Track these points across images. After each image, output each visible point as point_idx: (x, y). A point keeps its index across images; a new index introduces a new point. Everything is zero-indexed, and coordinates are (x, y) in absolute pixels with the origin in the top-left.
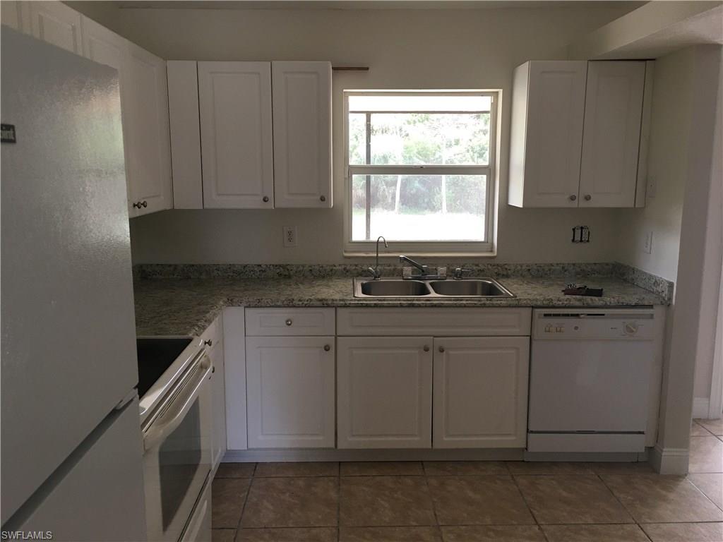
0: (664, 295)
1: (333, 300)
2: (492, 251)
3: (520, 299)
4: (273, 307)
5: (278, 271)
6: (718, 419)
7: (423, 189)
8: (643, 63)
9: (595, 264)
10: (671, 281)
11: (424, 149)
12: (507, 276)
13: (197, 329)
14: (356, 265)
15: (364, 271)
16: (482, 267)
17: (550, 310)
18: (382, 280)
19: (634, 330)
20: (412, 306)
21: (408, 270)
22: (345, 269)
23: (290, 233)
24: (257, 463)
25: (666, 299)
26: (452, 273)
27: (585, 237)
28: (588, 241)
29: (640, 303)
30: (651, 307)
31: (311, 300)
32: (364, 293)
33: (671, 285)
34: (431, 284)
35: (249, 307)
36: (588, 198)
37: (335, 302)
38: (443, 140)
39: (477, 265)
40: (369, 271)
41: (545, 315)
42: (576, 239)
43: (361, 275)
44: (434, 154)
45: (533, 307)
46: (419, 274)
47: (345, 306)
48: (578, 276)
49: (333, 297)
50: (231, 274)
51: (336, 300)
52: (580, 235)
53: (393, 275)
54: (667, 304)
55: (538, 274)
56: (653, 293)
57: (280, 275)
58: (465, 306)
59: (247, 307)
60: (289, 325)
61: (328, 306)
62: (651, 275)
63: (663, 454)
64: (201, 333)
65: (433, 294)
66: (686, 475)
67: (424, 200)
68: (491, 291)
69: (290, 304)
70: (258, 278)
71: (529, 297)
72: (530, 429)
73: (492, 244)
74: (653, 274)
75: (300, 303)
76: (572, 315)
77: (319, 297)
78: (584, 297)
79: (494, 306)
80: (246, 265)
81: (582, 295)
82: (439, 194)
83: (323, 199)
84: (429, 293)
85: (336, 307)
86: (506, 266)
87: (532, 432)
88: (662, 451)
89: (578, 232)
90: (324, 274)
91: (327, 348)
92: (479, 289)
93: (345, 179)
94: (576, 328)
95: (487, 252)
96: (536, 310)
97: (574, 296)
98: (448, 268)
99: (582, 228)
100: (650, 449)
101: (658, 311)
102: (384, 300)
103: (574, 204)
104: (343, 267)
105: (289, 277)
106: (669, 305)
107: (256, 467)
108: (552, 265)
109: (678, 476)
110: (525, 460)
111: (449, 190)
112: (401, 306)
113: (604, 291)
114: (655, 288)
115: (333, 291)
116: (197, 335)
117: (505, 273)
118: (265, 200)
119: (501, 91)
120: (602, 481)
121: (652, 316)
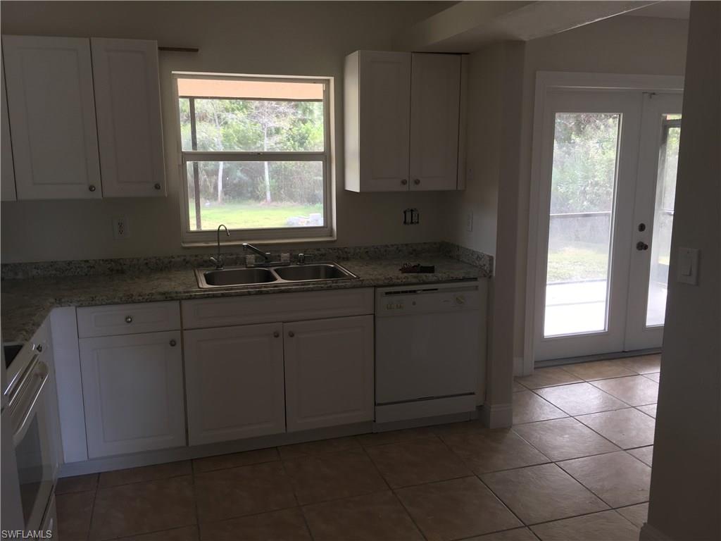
0: (486, 268)
1: (176, 293)
2: (331, 235)
3: (363, 280)
4: (110, 304)
5: (109, 266)
6: (531, 375)
7: (245, 178)
8: (459, 57)
9: (425, 243)
10: (491, 255)
11: (244, 137)
12: (347, 259)
13: (25, 333)
14: (196, 256)
15: (206, 262)
16: (323, 251)
17: (390, 288)
18: (224, 269)
19: (462, 301)
20: (261, 293)
21: (251, 258)
22: (184, 260)
23: (120, 225)
24: (99, 473)
25: (488, 272)
26: (295, 258)
27: (415, 219)
28: (418, 222)
29: (467, 276)
30: (475, 279)
31: (152, 294)
32: (208, 283)
33: (491, 258)
34: (275, 270)
35: (81, 306)
36: (417, 182)
37: (179, 295)
38: (263, 129)
39: (319, 250)
40: (211, 261)
41: (387, 293)
42: (407, 221)
43: (202, 266)
44: (255, 143)
45: (375, 286)
46: (262, 261)
47: (190, 298)
48: (412, 256)
49: (176, 290)
50: (54, 272)
51: (180, 293)
52: (411, 217)
53: (236, 264)
54: (488, 276)
55: (374, 255)
56: (477, 267)
57: (112, 270)
58: (312, 290)
59: (79, 306)
60: (129, 322)
61: (172, 299)
62: (474, 251)
63: (492, 410)
64: (30, 338)
65: (280, 281)
66: (511, 427)
67: (247, 190)
68: (334, 273)
69: (129, 300)
70: (86, 275)
71: (371, 277)
72: (377, 402)
73: (332, 229)
74: (475, 250)
75: (140, 298)
76: (410, 292)
77: (161, 290)
78: (420, 274)
79: (339, 288)
80: (71, 262)
81: (418, 272)
82: (262, 183)
83: (157, 187)
84: (276, 279)
85: (180, 300)
86: (346, 250)
87: (379, 405)
88: (490, 408)
89: (409, 215)
90: (163, 266)
91: (173, 343)
92: (322, 273)
93: (179, 165)
94: (414, 303)
95: (327, 236)
96: (378, 289)
97: (411, 274)
98: (291, 254)
99: (412, 211)
100: (480, 408)
101: (481, 283)
102: (231, 289)
103: (405, 188)
104: (183, 258)
105: (122, 272)
106: (490, 277)
107: (99, 477)
108: (387, 246)
109: (505, 428)
110: (374, 432)
111: (272, 179)
112: (249, 294)
113: (435, 267)
114: (477, 262)
115: (175, 283)
116: (26, 340)
117: (345, 256)
118: (91, 189)
119: (332, 79)
120: (443, 442)
121: (476, 288)
